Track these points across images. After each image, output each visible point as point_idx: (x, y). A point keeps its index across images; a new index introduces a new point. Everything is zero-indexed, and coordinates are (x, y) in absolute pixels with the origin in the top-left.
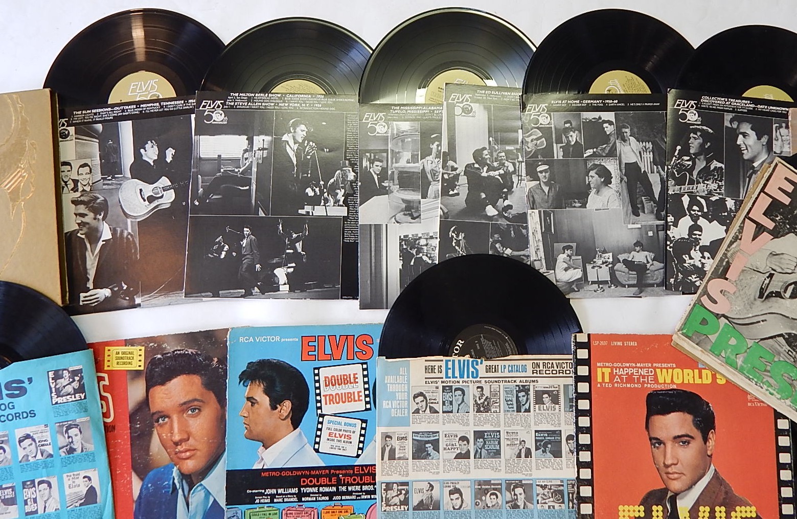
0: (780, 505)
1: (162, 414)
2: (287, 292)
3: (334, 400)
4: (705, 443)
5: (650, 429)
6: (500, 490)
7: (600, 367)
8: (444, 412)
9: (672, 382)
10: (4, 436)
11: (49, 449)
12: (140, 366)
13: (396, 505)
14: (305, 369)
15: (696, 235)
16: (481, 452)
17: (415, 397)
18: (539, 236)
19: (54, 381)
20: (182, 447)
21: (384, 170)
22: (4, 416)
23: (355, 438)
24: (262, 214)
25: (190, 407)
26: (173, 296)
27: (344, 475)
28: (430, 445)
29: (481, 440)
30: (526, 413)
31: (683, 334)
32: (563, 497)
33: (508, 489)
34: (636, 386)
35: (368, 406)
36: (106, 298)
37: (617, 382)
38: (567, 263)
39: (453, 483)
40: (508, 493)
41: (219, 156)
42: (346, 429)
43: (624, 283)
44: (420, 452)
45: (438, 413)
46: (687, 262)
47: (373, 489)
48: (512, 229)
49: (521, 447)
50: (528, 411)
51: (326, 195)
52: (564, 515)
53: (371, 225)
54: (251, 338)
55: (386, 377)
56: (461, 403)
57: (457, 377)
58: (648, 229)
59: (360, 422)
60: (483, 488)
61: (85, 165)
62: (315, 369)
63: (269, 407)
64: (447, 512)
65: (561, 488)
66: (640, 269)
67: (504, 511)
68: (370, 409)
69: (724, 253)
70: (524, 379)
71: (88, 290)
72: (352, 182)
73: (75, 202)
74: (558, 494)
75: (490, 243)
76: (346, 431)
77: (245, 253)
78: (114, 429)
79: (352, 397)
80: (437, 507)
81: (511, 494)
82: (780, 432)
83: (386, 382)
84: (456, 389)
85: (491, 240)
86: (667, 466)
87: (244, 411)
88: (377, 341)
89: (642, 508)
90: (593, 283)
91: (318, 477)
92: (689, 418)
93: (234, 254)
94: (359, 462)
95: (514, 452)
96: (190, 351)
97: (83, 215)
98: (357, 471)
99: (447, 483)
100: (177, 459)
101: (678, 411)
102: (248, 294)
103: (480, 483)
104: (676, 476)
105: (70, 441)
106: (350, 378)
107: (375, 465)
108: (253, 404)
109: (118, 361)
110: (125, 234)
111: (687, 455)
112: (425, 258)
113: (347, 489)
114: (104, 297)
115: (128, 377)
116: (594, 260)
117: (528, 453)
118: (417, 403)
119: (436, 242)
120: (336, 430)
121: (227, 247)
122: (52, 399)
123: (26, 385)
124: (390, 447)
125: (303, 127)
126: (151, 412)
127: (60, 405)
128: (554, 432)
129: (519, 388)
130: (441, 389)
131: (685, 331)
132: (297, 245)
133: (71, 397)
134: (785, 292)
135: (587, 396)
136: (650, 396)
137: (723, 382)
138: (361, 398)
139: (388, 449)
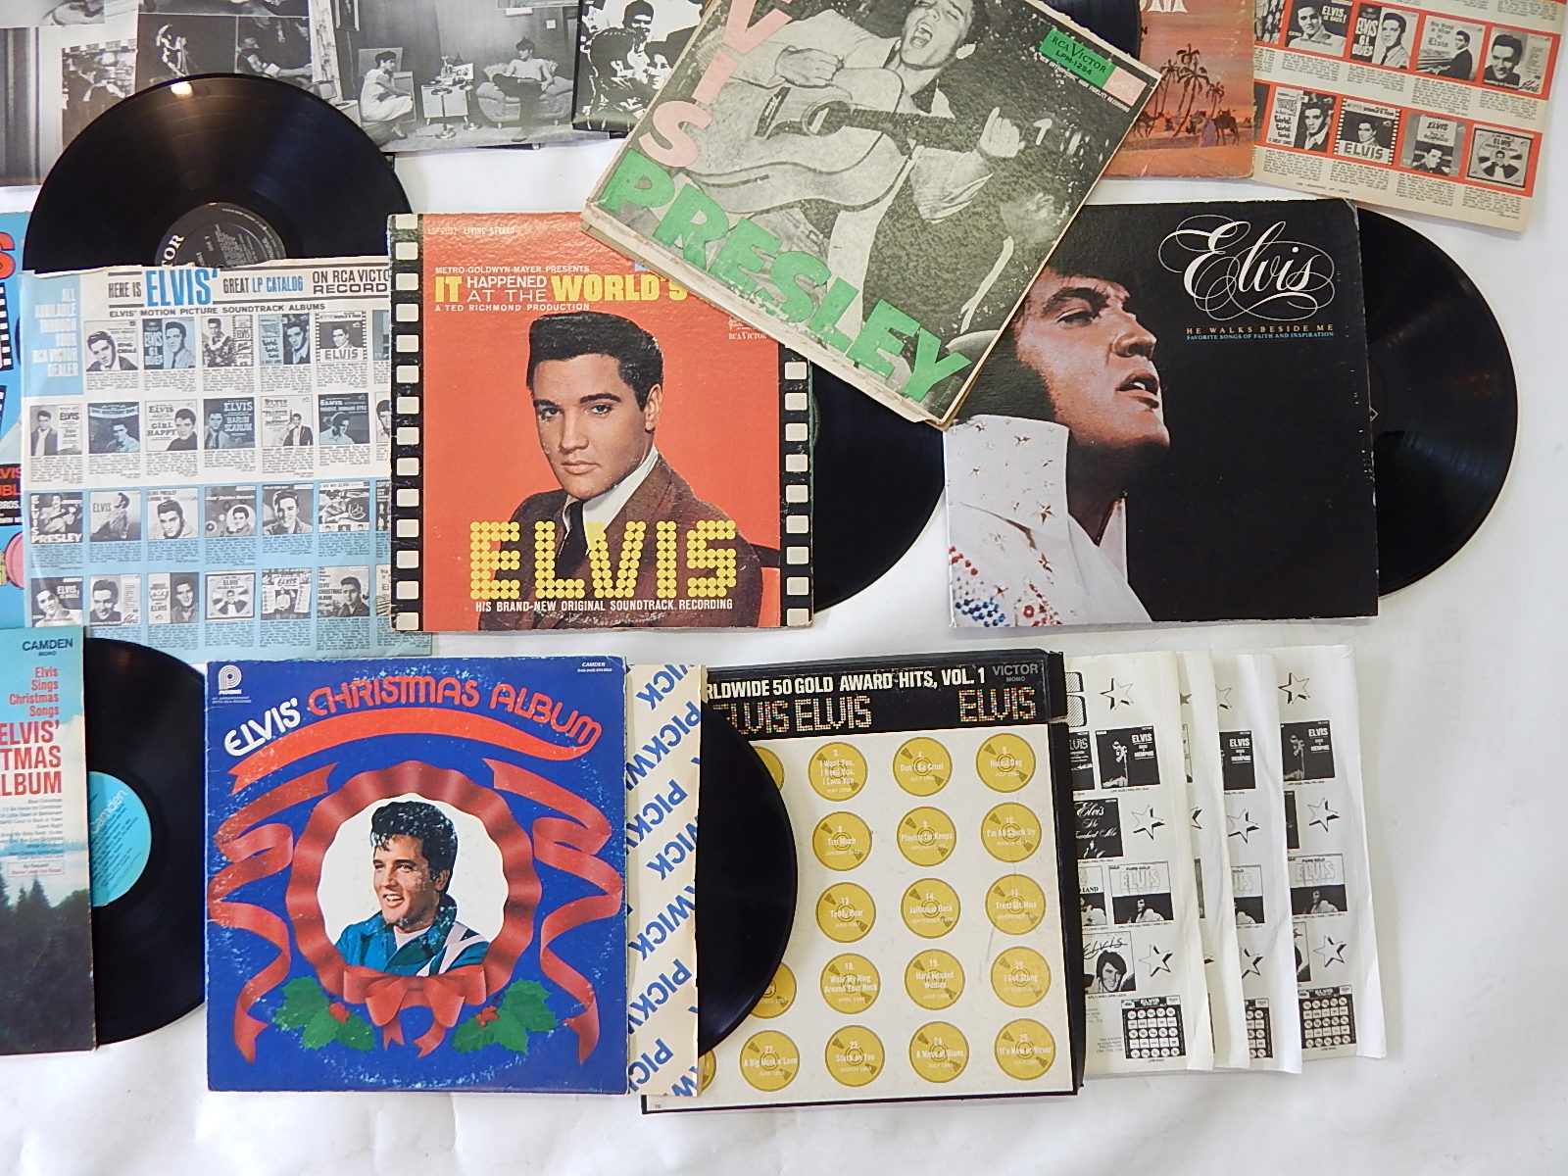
0: (783, 517)
4: (642, 408)
5: (536, 385)
6: (252, 503)
7: (441, 275)
8: (147, 367)
9: (582, 299)
13: (57, 532)
15: (639, 21)
16: (217, 437)
17: (91, 341)
18: (330, 36)
28: (122, 427)
29: (219, 416)
30: (302, 366)
31: (600, 206)
32: (367, 510)
33: (267, 501)
34: (511, 307)
37: (474, 302)
38: (383, 86)
39: (164, 493)
40: (267, 508)
43: (495, 119)
44: (103, 439)
45: (136, 368)
46: (619, 74)
47: (14, 506)
48: (279, 27)
49: (292, 426)
50: (306, 360)
52: (367, 541)
53: (6, 29)
55: (38, 307)
56: (180, 350)
57: (169, 304)
58: (546, 17)
60: (221, 501)
64: (152, 543)
65: (365, 494)
66: (527, 92)
67: (259, 539)
68: (10, 367)
69: (690, 51)
70: (299, 303)
74: (358, 505)
75: (237, 55)
80: (134, 533)
81: (273, 509)
82: (787, 386)
83: (37, 315)
84: (169, 326)
85: (238, 49)
86: (567, 452)
88: (21, 243)
89: (515, 526)
90: (434, 121)
92: (612, 363)
95: (280, 434)
99: (155, 493)
101: (591, 352)
103: (215, 491)
104: (583, 468)
107: (18, 465)
111: (607, 430)
112: (111, 88)
116: (438, 78)
117: (306, 437)
118: (96, 353)
119: (130, 59)
124: (46, 432)
128: (354, 397)
129: (289, 320)
130: (140, 326)
131: (604, 201)
134: (810, 124)
135: (415, 328)
136: (536, 325)
137: (683, 296)
139: (42, 436)
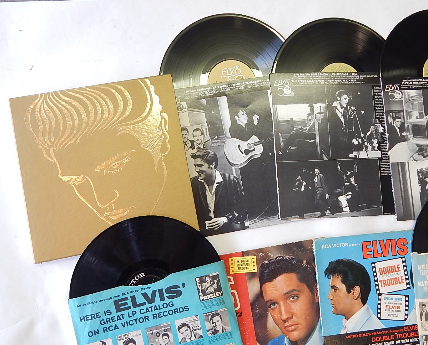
1: (273, 301)
2: (349, 212)
3: (387, 283)
10: (167, 326)
11: (200, 332)
12: (254, 270)
14: (366, 264)
19: (200, 285)
20: (289, 323)
21: (403, 124)
22: (166, 312)
23: (403, 308)
24: (325, 159)
25: (291, 295)
26: (271, 220)
27: (398, 333)
35: (408, 286)
36: (225, 223)
41: (292, 119)
42: (396, 302)
47: (417, 340)
51: (366, 143)
53: (398, 163)
54: (330, 245)
55: (419, 265)
59: (404, 297)
61: (197, 129)
62: (372, 263)
63: (346, 292)
68: (409, 288)
71: (210, 219)
72: (382, 134)
73: (194, 157)
76: (396, 304)
77: (318, 187)
78: (242, 314)
79: (398, 281)
83: (419, 269)
87: (331, 296)
88: (410, 242)
91: (382, 336)
93: (310, 188)
94: (406, 323)
96: (287, 257)
97: (200, 166)
98: (406, 330)
100: (286, 332)
102: (323, 215)
105: (214, 326)
106: (395, 268)
107: (417, 325)
108: (335, 290)
109: (239, 267)
110: (232, 178)
113: (401, 342)
114: (223, 223)
115: (247, 278)
120: (390, 303)
121: (304, 183)
122: (200, 297)
123: (181, 289)
124: (425, 312)
125: (345, 96)
126: (265, 301)
127: (206, 301)
132: (351, 179)
133: (213, 295)
138: (403, 281)
139: (424, 314)
